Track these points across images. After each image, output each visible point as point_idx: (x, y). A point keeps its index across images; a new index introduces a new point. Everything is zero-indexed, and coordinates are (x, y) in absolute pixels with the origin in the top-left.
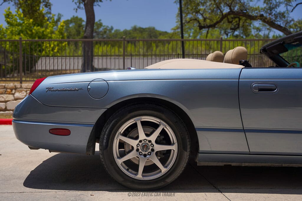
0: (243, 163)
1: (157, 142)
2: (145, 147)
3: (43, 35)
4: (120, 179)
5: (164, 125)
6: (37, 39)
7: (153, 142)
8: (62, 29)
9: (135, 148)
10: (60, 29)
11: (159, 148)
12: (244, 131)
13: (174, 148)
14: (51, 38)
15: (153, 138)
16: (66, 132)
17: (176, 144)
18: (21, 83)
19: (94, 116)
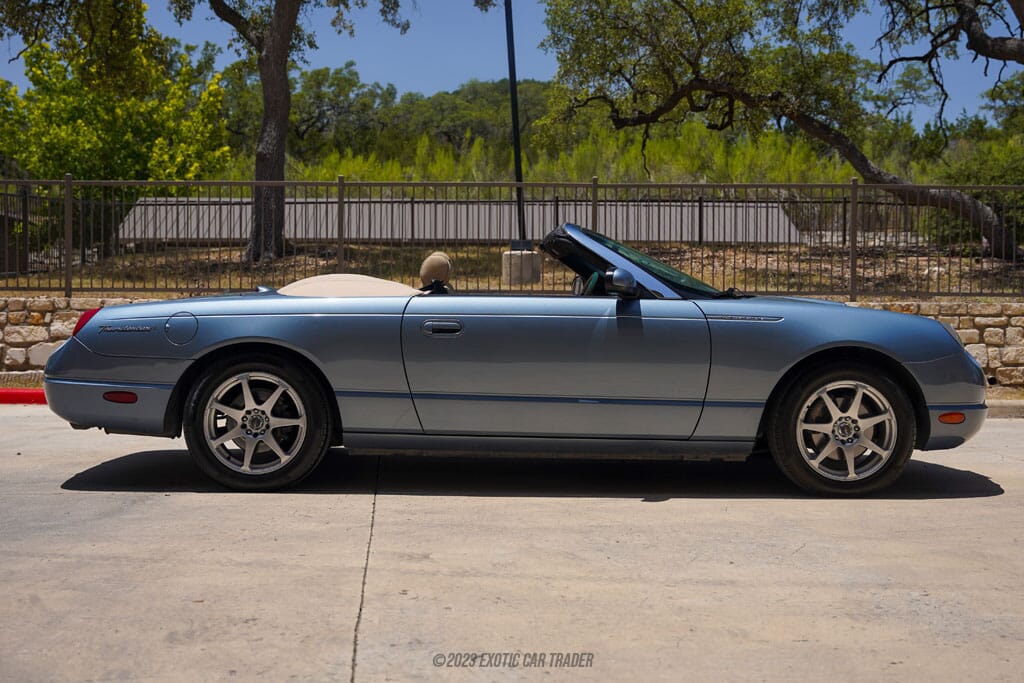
0: (424, 451)
1: (274, 413)
2: (256, 421)
3: (151, 123)
4: (214, 474)
5: (283, 386)
6: (129, 136)
7: (268, 413)
8: (213, 104)
9: (240, 422)
10: (205, 103)
11: (277, 422)
12: (412, 396)
13: (302, 423)
14: (176, 131)
15: (268, 406)
16: (129, 398)
17: (305, 417)
18: (68, 295)
19: (174, 372)
